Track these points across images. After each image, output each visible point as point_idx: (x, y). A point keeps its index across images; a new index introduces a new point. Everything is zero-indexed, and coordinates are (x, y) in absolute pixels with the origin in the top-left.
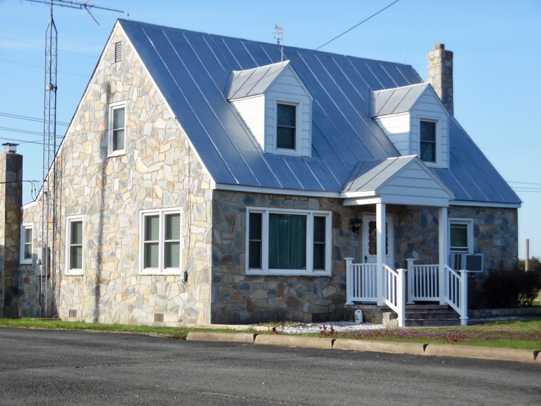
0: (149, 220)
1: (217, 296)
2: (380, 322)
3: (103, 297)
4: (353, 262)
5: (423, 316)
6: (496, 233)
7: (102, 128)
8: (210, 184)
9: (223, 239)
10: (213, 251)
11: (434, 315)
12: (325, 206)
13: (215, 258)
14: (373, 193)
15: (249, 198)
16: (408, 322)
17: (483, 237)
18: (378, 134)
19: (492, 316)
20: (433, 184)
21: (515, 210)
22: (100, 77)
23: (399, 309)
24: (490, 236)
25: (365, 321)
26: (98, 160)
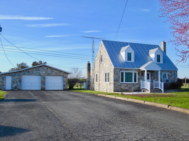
0: (106, 74)
1: (115, 87)
2: (146, 92)
3: (100, 87)
4: (142, 81)
5: (155, 91)
6: (173, 75)
7: (100, 58)
8: (113, 67)
9: (116, 77)
10: (114, 79)
11: (157, 91)
12: (136, 71)
13: (114, 80)
14: (144, 68)
15: (121, 70)
16: (151, 92)
17: (170, 76)
18: (149, 58)
19: (171, 91)
20: (157, 66)
21: (177, 71)
22: (99, 50)
23: (149, 90)
24: (171, 76)
25: (143, 92)
26: (99, 64)
